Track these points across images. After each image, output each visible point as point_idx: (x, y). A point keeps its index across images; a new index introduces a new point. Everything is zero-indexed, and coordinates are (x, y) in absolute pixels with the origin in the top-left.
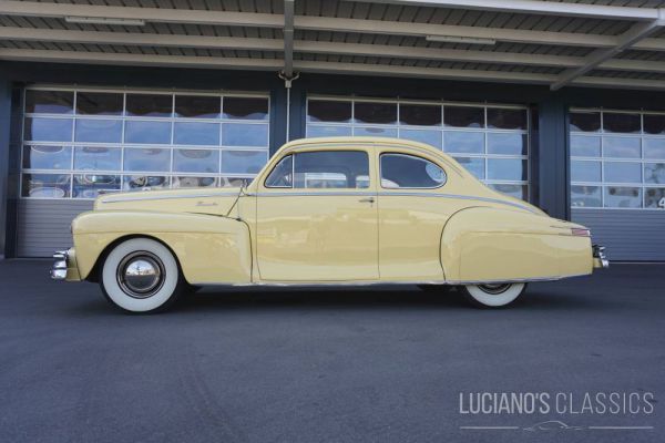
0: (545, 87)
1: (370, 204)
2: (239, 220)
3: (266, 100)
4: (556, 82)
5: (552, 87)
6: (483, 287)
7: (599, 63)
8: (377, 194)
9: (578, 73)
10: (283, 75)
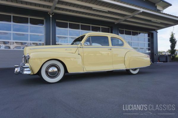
0: (113, 23)
1: (110, 50)
2: (79, 54)
3: (43, 20)
4: (116, 22)
5: (115, 23)
6: (132, 69)
7: (127, 19)
8: (112, 48)
9: (122, 20)
10: (49, 13)
